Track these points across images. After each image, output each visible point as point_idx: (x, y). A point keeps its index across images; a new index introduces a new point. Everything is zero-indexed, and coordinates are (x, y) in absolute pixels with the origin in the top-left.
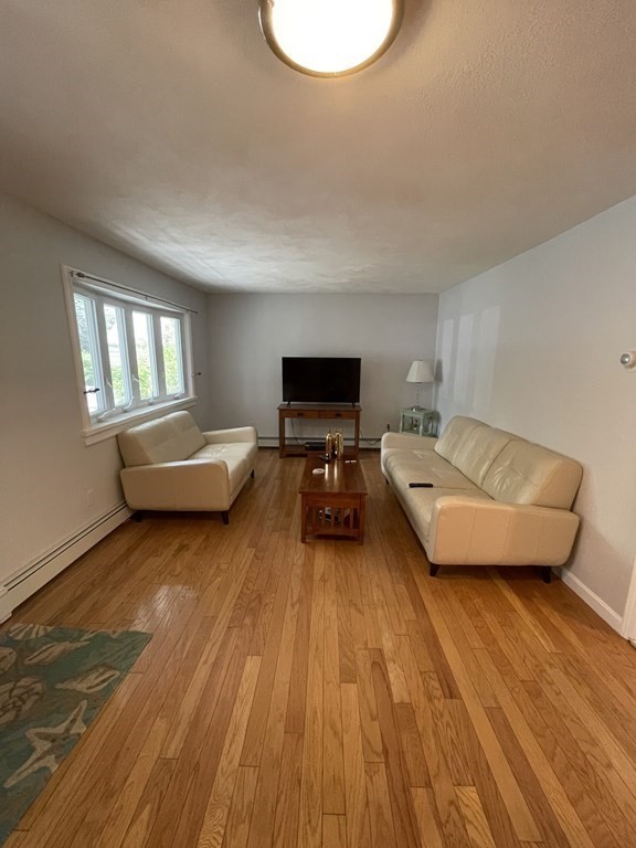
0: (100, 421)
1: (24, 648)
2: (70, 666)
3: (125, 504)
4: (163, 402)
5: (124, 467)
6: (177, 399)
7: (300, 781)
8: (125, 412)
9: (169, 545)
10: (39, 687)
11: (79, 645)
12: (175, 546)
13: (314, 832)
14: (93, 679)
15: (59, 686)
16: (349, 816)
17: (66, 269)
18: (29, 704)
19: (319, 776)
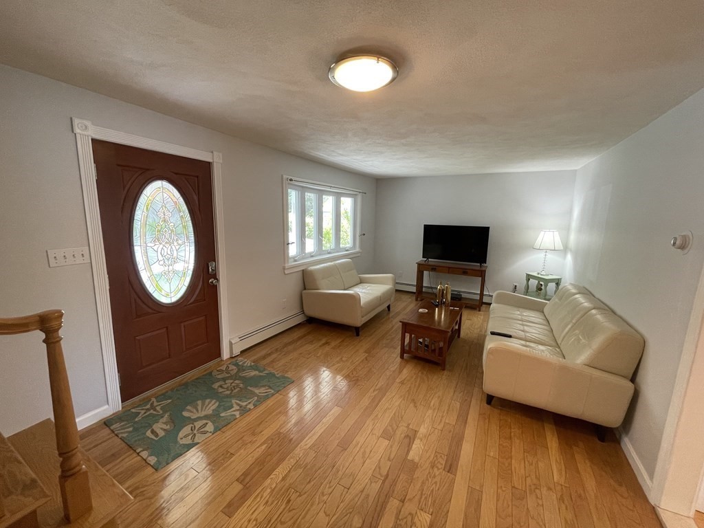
0: (295, 261)
1: (241, 368)
2: (256, 382)
3: (303, 312)
4: (338, 252)
5: (305, 289)
6: (347, 251)
7: (334, 466)
8: (312, 256)
9: (320, 340)
10: (241, 385)
11: (261, 374)
12: (324, 341)
13: (330, 487)
14: (262, 390)
15: (249, 388)
16: (350, 491)
17: (285, 177)
18: (236, 390)
19: (344, 469)
